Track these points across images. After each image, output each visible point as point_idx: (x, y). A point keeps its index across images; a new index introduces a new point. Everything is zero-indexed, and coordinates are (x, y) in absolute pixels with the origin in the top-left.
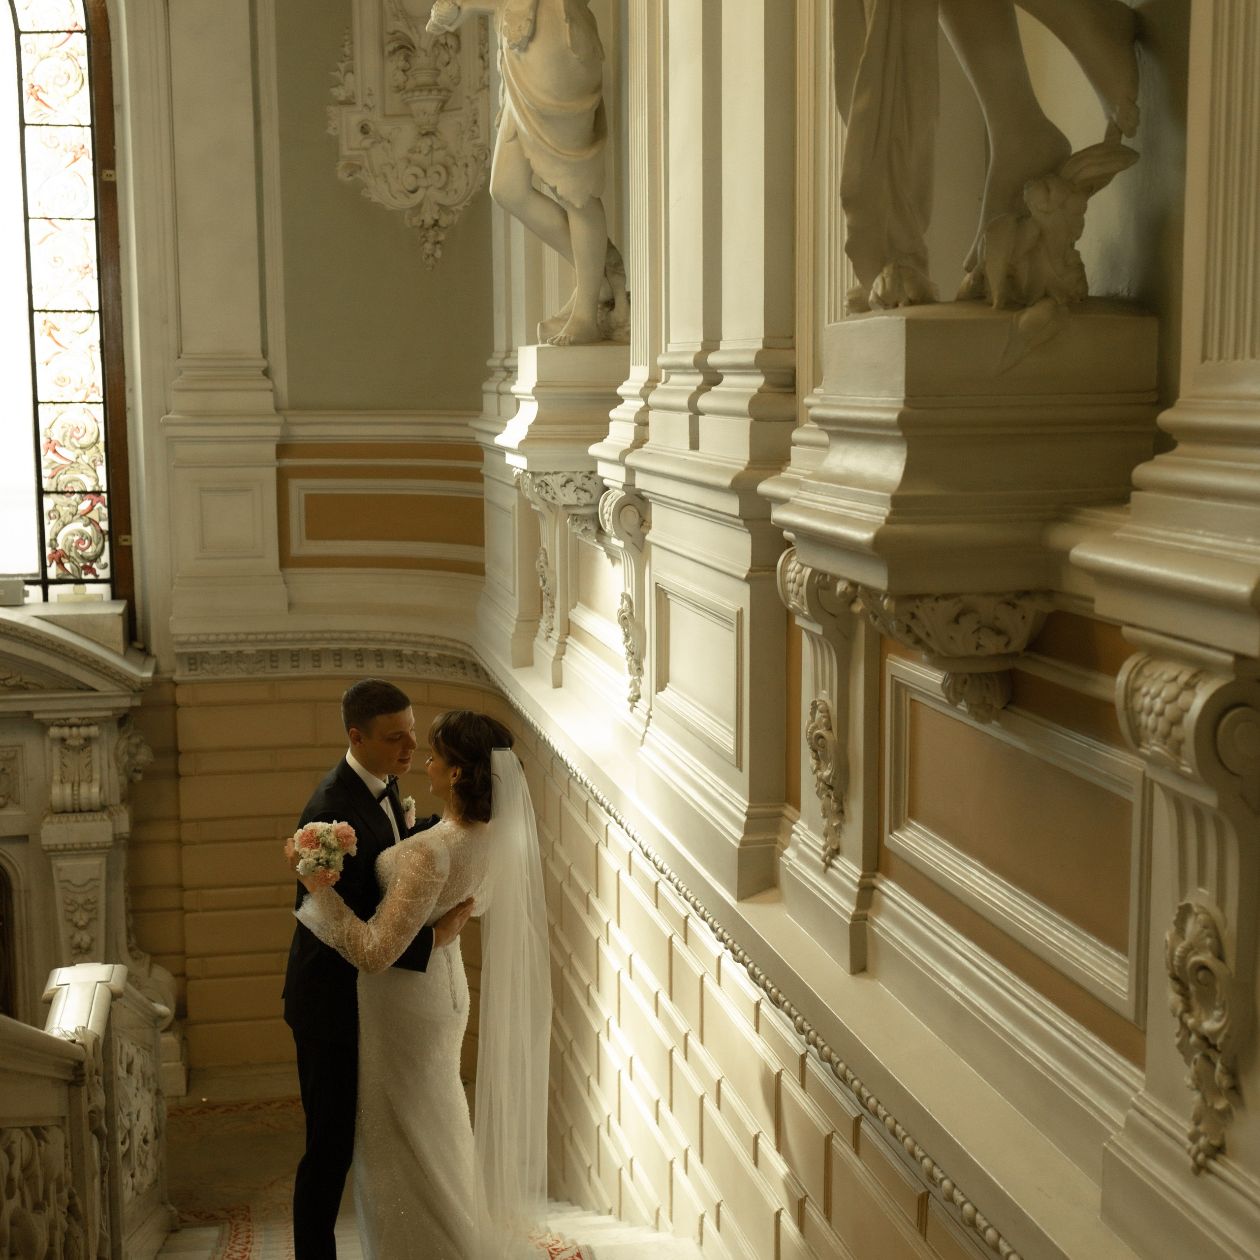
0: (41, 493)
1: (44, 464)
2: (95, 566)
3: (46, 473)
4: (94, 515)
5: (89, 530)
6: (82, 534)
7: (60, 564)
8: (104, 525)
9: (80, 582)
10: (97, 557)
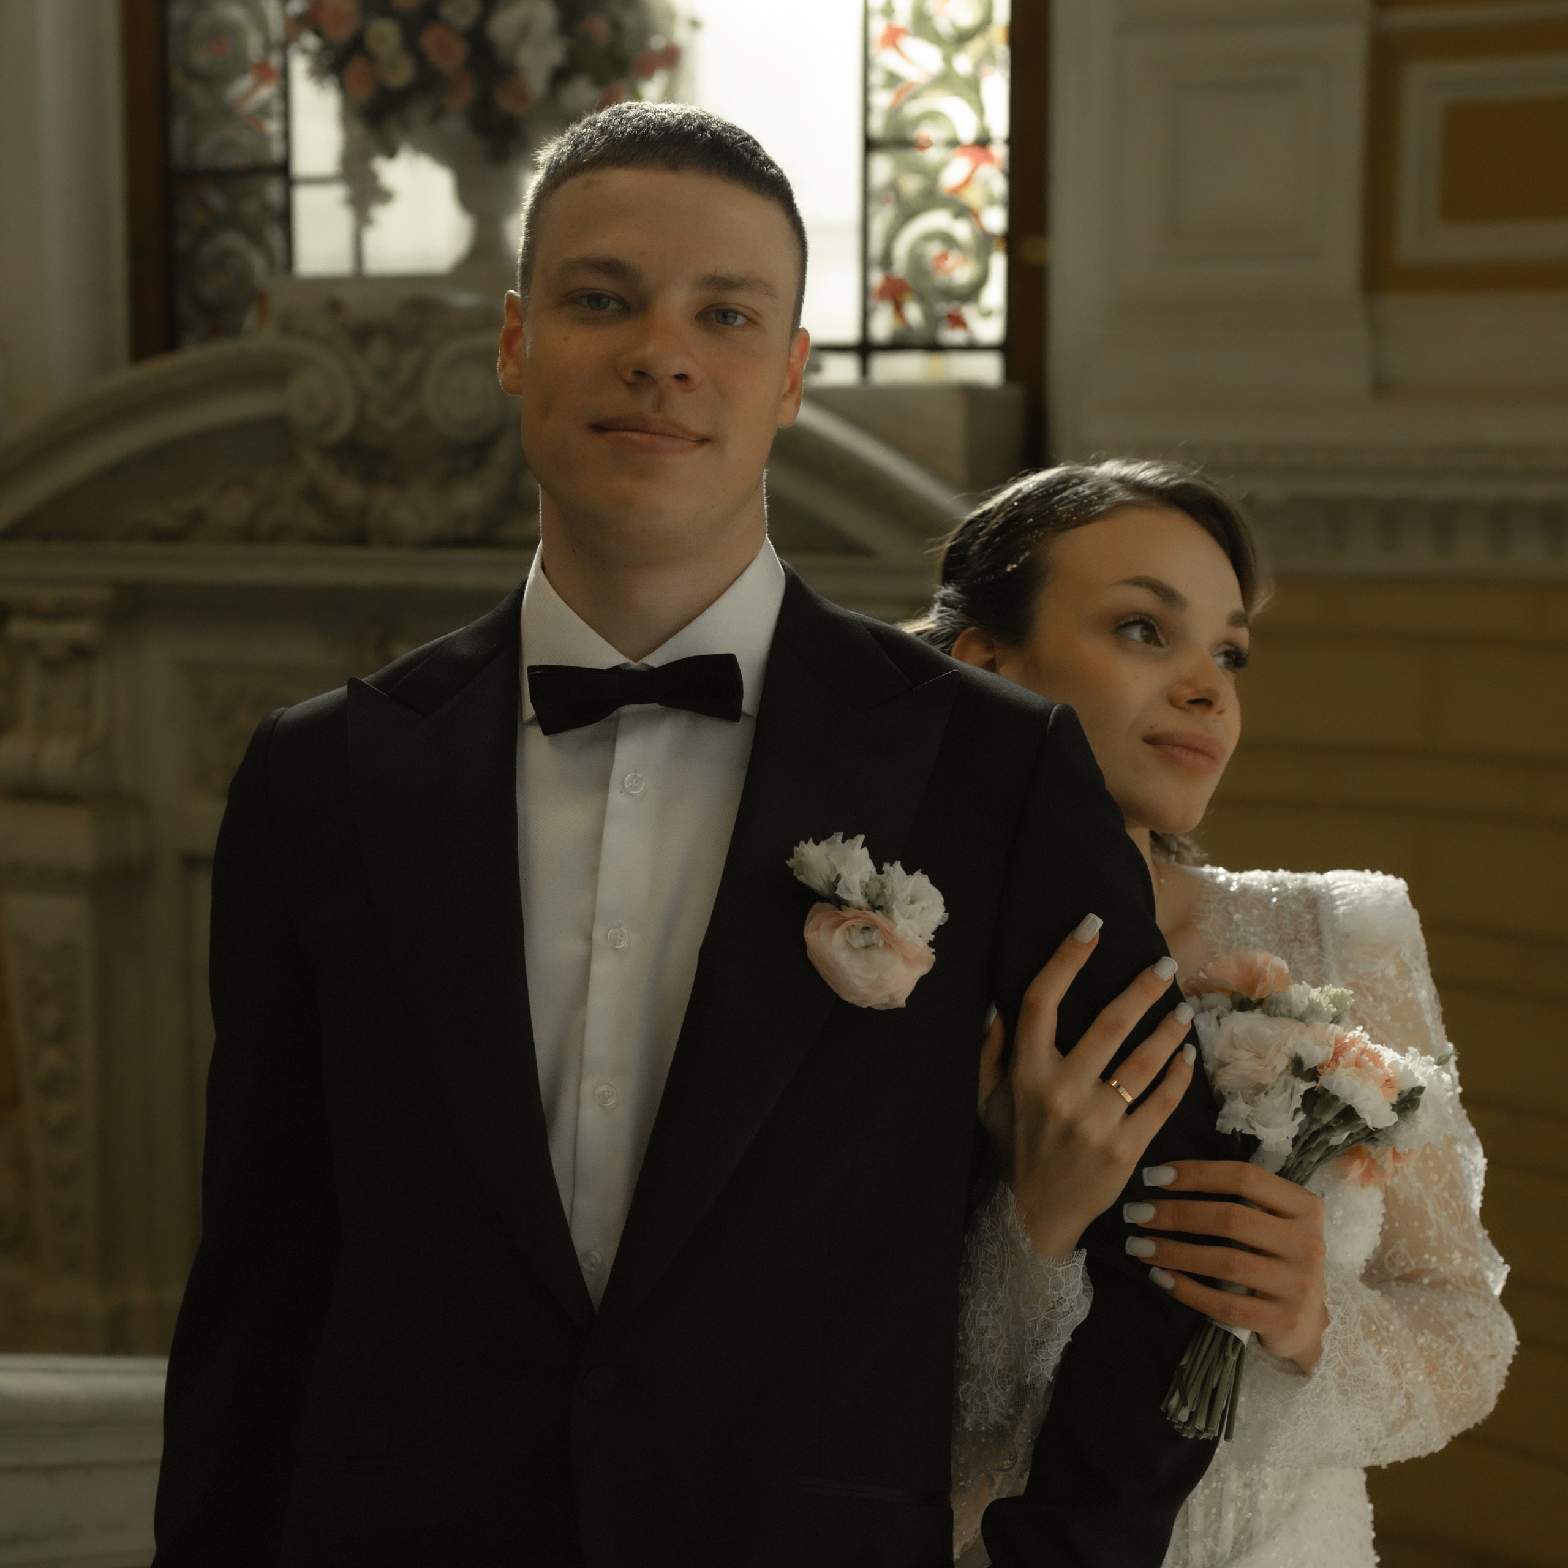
0: (870, 145)
1: (876, 78)
2: (969, 313)
3: (882, 100)
4: (973, 197)
5: (962, 230)
6: (948, 240)
7: (898, 308)
8: (996, 220)
9: (934, 347)
10: (972, 292)
